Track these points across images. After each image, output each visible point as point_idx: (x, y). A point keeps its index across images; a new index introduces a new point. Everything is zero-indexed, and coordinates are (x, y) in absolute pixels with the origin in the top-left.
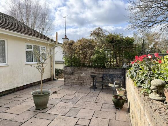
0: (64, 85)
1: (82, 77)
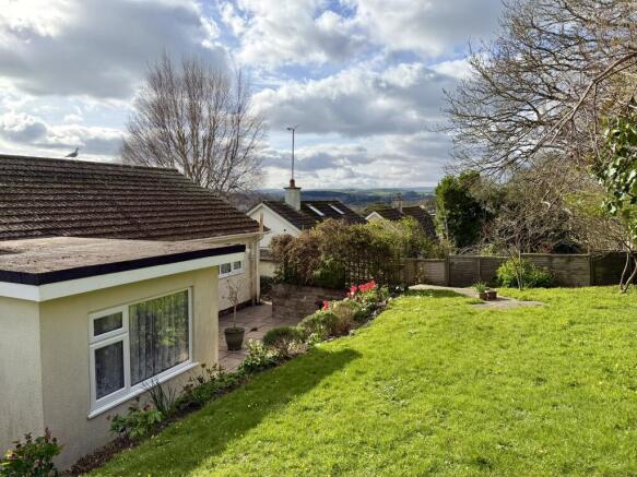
0: (273, 316)
1: (302, 304)
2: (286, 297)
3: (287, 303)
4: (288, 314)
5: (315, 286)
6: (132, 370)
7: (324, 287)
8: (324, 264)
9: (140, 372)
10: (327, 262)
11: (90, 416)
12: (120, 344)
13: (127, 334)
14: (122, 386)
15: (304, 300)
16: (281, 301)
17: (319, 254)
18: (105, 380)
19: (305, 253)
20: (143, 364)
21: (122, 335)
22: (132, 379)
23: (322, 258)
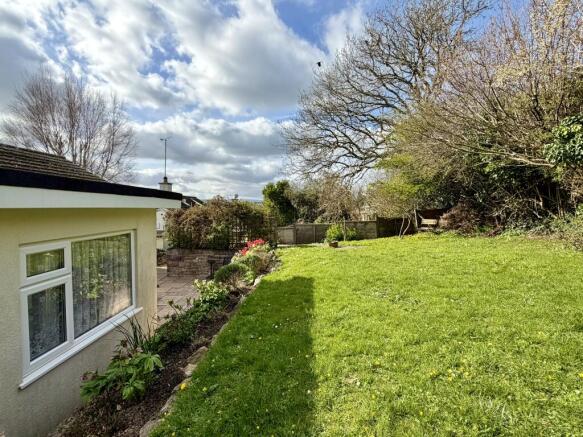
0: (168, 276)
1: (195, 264)
2: (180, 259)
3: (181, 264)
4: (182, 272)
5: (206, 248)
6: (75, 319)
7: (214, 249)
8: (216, 230)
9: (84, 322)
10: (219, 228)
11: (22, 385)
12: (62, 288)
13: (70, 276)
14: (63, 339)
15: (196, 260)
16: (175, 263)
17: (211, 222)
18: (42, 335)
19: (198, 222)
20: (87, 313)
21: (64, 277)
22: (76, 332)
23: (214, 225)
